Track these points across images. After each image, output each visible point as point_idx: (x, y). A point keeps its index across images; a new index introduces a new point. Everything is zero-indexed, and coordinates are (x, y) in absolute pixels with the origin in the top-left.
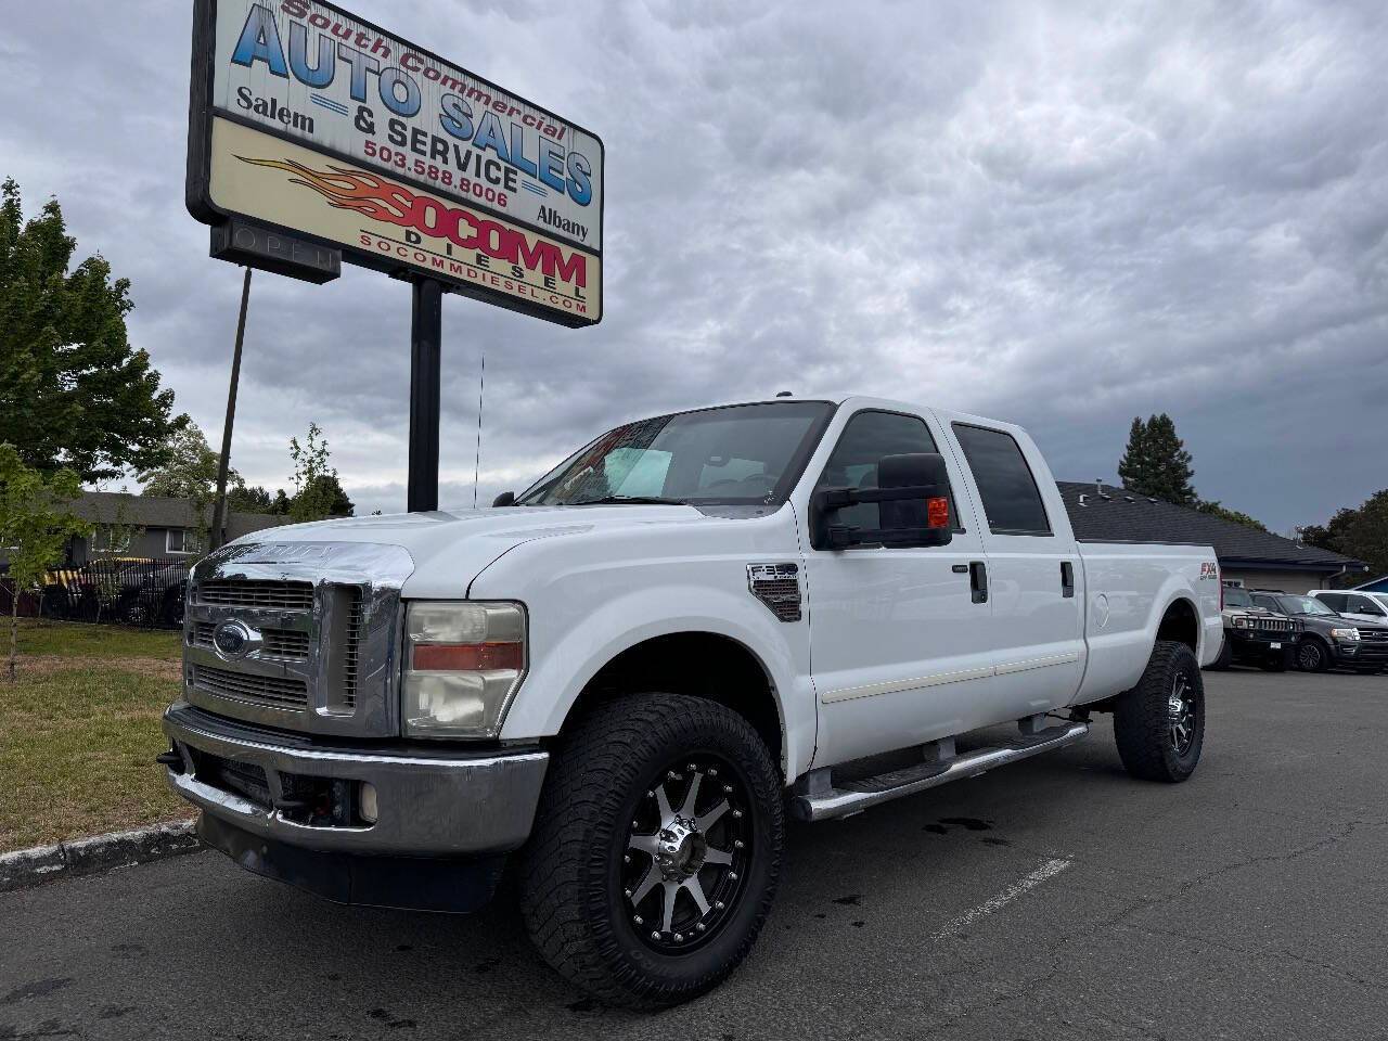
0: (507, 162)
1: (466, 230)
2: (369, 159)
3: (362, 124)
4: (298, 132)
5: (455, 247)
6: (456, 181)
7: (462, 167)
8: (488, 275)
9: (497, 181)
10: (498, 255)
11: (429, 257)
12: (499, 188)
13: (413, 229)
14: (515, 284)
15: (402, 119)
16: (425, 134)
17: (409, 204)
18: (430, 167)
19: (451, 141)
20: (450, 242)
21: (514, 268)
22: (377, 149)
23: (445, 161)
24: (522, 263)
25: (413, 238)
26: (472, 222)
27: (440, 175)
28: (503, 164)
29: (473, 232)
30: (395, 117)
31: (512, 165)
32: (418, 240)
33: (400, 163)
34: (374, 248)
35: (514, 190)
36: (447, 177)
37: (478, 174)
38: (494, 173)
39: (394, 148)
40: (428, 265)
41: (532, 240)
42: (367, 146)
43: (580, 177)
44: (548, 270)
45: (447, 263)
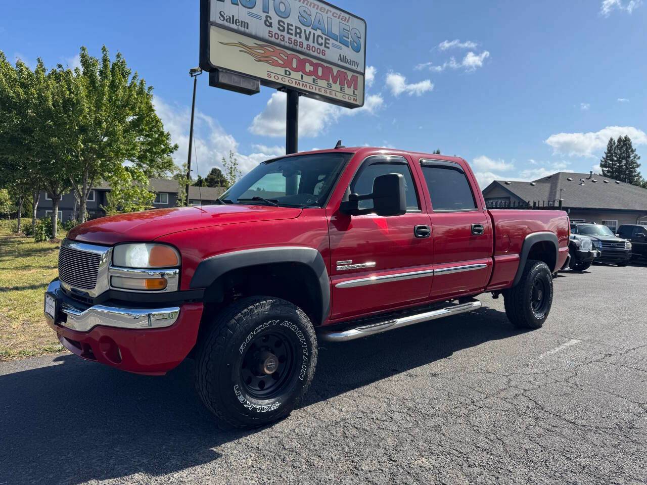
0: (326, 35)
1: (309, 68)
2: (270, 39)
3: (267, 23)
4: (242, 29)
5: (304, 76)
6: (305, 46)
7: (307, 39)
8: (318, 88)
9: (321, 44)
10: (321, 78)
11: (294, 81)
12: (322, 48)
13: (288, 69)
14: (328, 91)
15: (283, 20)
16: (292, 26)
17: (286, 58)
18: (294, 40)
19: (303, 28)
20: (302, 74)
21: (328, 84)
22: (273, 34)
23: (300, 37)
24: (331, 81)
25: (288, 73)
26: (311, 64)
27: (298, 44)
28: (324, 36)
29: (311, 68)
30: (281, 19)
31: (328, 36)
32: (290, 74)
33: (282, 39)
34: (272, 79)
35: (328, 48)
36: (301, 44)
37: (314, 42)
38: (320, 41)
39: (280, 33)
40: (294, 85)
41: (335, 70)
42: (269, 33)
43: (356, 39)
44: (342, 84)
45: (301, 83)
